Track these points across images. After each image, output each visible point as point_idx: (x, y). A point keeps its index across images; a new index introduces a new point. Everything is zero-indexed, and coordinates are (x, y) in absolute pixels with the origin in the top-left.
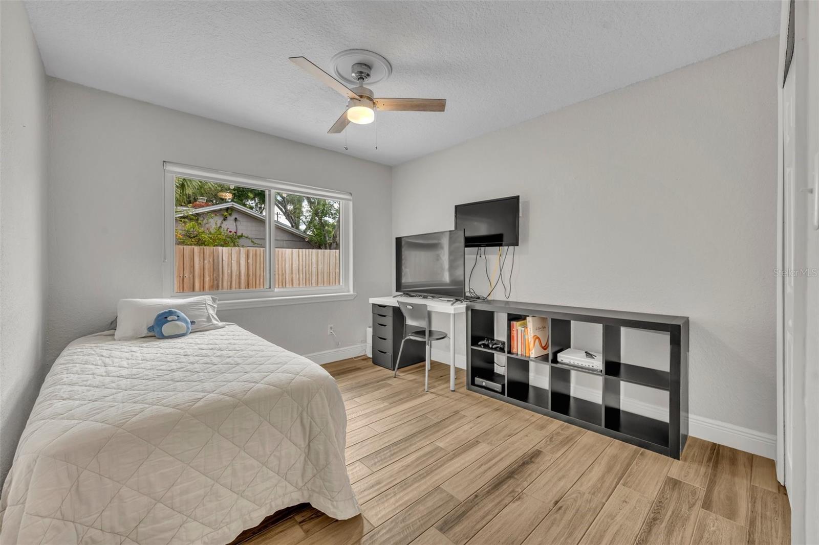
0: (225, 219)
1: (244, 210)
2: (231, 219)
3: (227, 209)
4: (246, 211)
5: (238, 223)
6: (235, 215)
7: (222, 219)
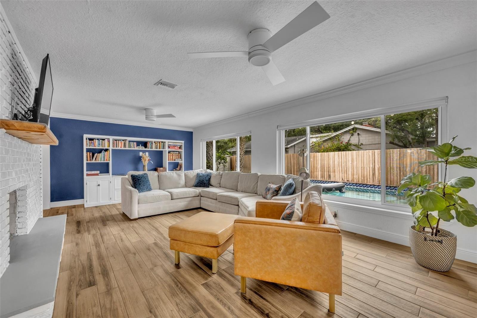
0: (352, 135)
1: (362, 128)
2: (356, 134)
3: (353, 129)
4: (363, 128)
5: (360, 136)
6: (358, 132)
7: (351, 135)
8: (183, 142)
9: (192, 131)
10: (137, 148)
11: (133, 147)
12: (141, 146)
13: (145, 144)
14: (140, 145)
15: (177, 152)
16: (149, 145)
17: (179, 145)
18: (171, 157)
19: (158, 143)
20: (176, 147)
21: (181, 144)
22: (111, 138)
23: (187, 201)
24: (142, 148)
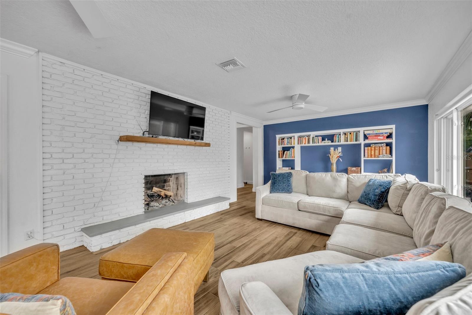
8: (393, 126)
9: (427, 104)
10: (323, 144)
11: (317, 142)
12: (328, 140)
13: (331, 138)
14: (326, 139)
15: (383, 145)
16: (336, 138)
17: (385, 133)
18: (371, 152)
19: (349, 133)
20: (380, 136)
21: (389, 131)
22: (296, 135)
23: (320, 220)
24: (328, 143)
